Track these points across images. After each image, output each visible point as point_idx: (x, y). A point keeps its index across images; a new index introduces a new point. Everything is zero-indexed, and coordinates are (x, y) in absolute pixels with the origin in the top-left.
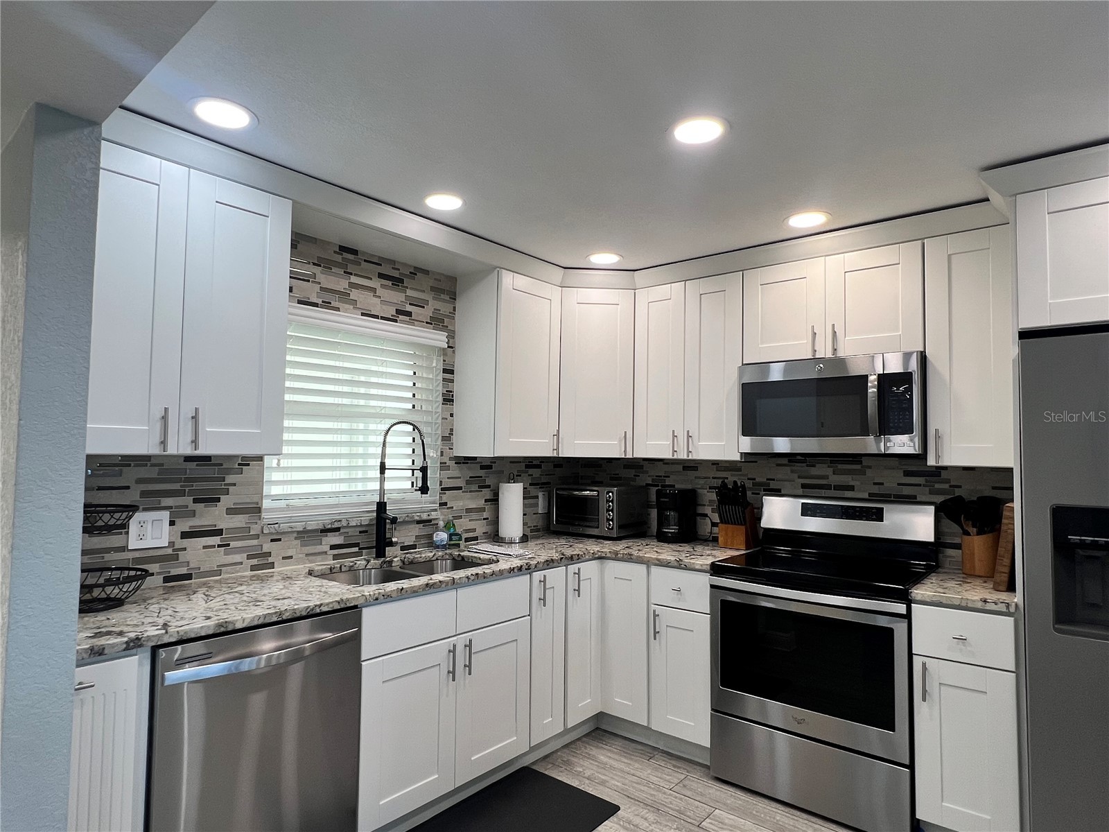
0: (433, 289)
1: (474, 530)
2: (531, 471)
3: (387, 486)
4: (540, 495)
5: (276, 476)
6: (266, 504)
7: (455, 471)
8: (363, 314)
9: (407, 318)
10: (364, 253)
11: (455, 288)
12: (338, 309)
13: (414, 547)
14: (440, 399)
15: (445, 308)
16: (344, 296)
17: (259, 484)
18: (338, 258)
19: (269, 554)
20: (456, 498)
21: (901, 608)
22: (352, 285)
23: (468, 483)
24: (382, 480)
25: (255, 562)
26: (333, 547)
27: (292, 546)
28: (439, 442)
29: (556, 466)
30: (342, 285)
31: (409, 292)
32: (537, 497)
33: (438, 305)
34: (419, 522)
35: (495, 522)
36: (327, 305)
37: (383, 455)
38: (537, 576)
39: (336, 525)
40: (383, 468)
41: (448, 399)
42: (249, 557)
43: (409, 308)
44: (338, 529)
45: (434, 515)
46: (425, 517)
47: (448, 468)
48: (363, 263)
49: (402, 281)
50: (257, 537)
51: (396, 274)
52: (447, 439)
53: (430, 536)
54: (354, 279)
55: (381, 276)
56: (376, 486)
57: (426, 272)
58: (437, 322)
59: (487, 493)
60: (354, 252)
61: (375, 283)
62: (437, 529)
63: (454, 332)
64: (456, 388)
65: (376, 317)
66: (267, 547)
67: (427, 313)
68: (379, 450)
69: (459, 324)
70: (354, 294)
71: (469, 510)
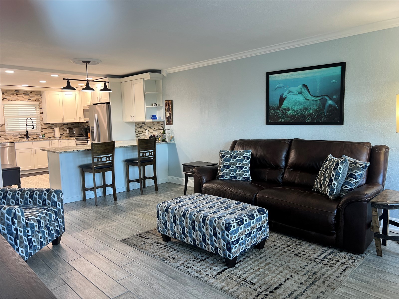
0: (36, 94)
1: (50, 136)
2: (64, 125)
3: (28, 128)
4: (68, 130)
5: (7, 127)
6: (6, 131)
7: (44, 125)
8: (21, 101)
9: (30, 100)
10: (20, 91)
11: (41, 93)
12: (16, 101)
13: (36, 138)
14: (40, 113)
15: (39, 97)
16: (17, 98)
17: (5, 128)
18: (15, 93)
19: (8, 138)
20: (45, 130)
21: (86, 142)
22: (18, 96)
23: (48, 128)
24: (27, 128)
25: (5, 139)
26: (19, 138)
27: (12, 137)
28: (40, 121)
29: (71, 124)
30: (16, 97)
31: (30, 96)
32: (67, 130)
33: (37, 97)
34: (37, 134)
35: (54, 134)
36: (13, 100)
37: (26, 123)
38: (50, 141)
39: (19, 134)
40: (26, 125)
41: (41, 113)
42: (4, 138)
43: (30, 99)
44: (20, 135)
45: (40, 133)
46: (38, 133)
47: (43, 125)
48: (20, 93)
49: (29, 94)
50: (5, 135)
51: (27, 93)
52: (42, 120)
53: (39, 136)
54: (18, 95)
55: (24, 94)
56: (26, 128)
57: (34, 92)
58: (37, 100)
59: (53, 129)
60: (18, 91)
61: (23, 95)
62: (40, 135)
63: (41, 102)
64: (43, 111)
65: (24, 101)
66: (7, 137)
67: (35, 99)
68: (25, 123)
69: (42, 100)
70: (19, 98)
71: (48, 132)
